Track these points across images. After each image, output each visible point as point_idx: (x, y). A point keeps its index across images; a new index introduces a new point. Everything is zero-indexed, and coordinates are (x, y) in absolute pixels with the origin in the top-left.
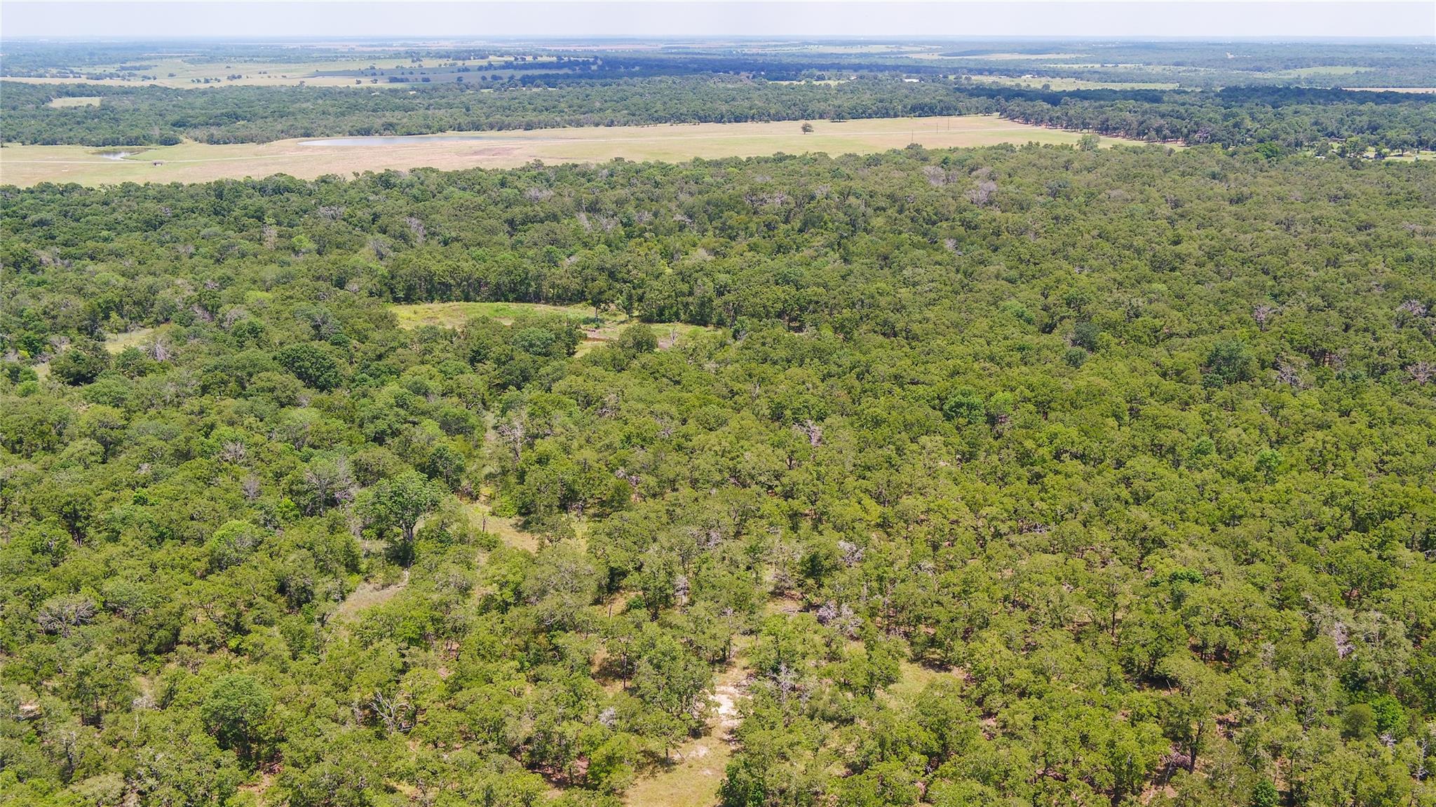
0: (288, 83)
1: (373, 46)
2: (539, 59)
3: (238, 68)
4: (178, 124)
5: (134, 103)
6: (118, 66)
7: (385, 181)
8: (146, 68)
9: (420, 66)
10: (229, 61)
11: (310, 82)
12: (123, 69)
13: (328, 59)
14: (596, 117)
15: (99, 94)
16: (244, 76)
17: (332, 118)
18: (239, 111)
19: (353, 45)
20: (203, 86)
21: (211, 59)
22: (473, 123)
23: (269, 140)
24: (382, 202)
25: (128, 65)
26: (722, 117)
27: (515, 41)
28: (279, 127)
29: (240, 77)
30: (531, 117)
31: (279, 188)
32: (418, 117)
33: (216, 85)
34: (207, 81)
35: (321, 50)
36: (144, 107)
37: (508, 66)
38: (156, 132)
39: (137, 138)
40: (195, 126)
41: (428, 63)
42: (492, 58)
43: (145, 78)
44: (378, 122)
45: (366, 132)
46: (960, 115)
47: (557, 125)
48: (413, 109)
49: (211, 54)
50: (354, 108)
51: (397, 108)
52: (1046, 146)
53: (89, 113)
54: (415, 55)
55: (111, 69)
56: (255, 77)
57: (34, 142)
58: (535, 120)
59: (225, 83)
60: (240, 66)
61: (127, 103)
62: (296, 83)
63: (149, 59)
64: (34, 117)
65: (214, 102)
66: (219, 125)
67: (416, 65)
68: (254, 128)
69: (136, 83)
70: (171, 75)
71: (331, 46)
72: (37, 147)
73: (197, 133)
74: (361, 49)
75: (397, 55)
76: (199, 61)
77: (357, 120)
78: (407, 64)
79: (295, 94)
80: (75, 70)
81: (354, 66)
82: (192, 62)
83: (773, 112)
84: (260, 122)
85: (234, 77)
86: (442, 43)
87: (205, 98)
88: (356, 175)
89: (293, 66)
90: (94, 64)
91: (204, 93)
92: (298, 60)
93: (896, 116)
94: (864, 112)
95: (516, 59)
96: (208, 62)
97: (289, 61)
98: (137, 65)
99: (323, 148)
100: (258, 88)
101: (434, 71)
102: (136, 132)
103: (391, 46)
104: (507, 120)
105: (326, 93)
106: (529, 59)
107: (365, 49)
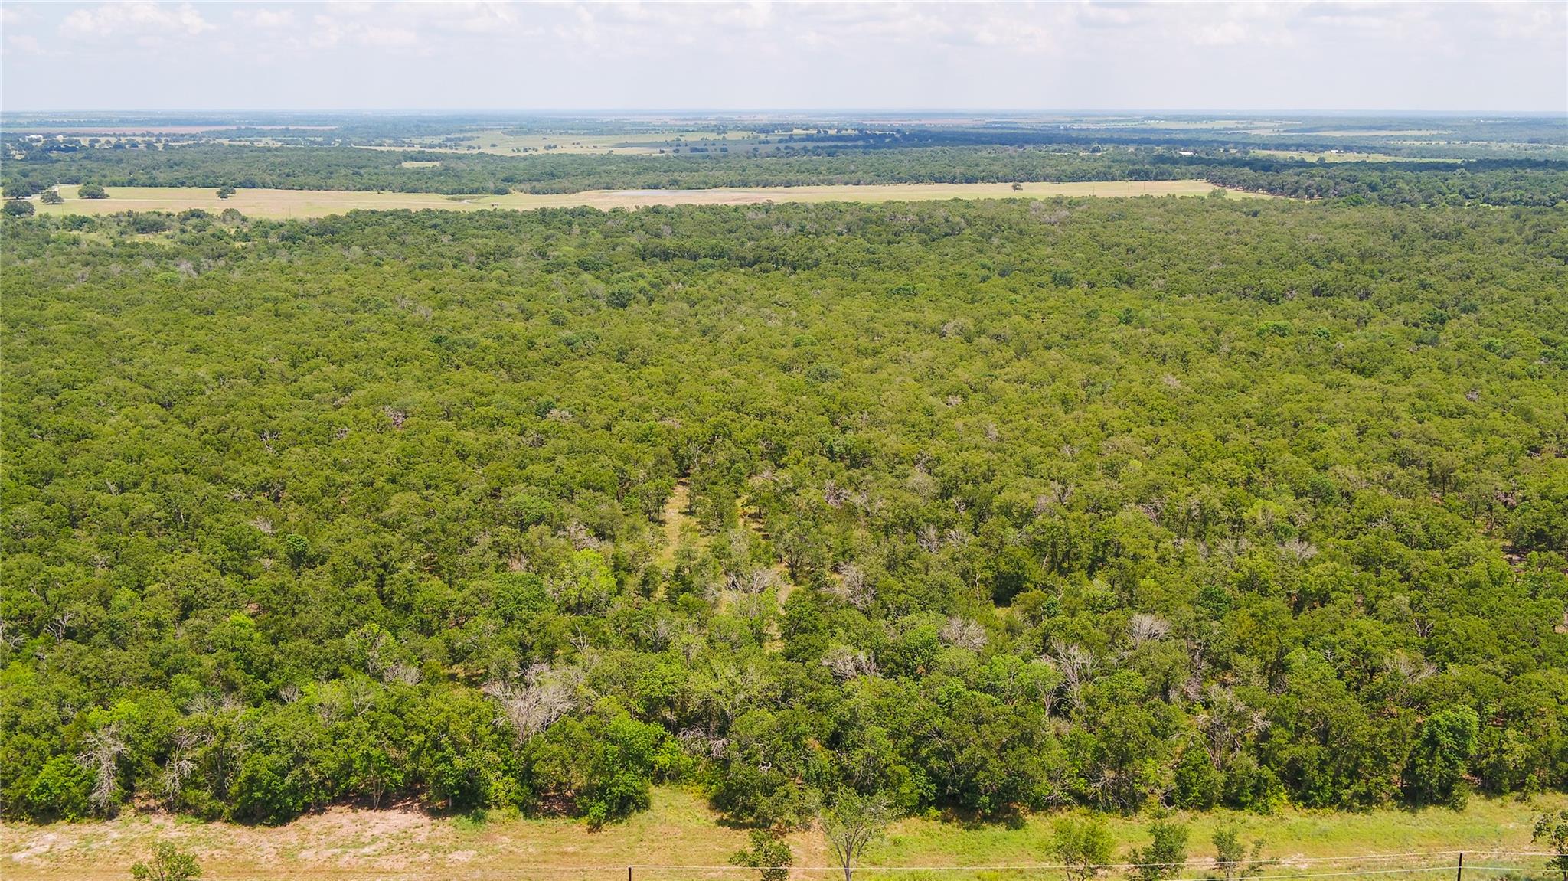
0: (598, 152)
1: (685, 120)
2: (843, 132)
3: (553, 140)
4: (509, 180)
5: (468, 166)
6: (443, 137)
7: (656, 210)
8: (469, 139)
9: (724, 138)
10: (545, 134)
11: (618, 151)
12: (448, 140)
13: (638, 132)
14: (846, 177)
15: (437, 159)
16: (559, 147)
17: (629, 177)
18: (555, 172)
19: (666, 119)
20: (522, 154)
21: (529, 132)
22: (743, 181)
23: (578, 191)
24: (649, 219)
25: (452, 136)
26: (955, 178)
27: (836, 115)
28: (587, 182)
29: (555, 147)
30: (792, 177)
31: (583, 213)
32: (699, 177)
33: (535, 153)
34: (526, 150)
35: (634, 124)
36: (478, 168)
37: (809, 138)
38: (491, 185)
39: (478, 189)
40: (521, 182)
41: (732, 136)
42: (796, 131)
43: (470, 147)
44: (665, 179)
45: (656, 187)
46: (1174, 179)
47: (813, 183)
48: (698, 171)
49: (528, 126)
50: (647, 170)
51: (685, 170)
52: (1182, 198)
53: (435, 173)
54: (720, 129)
55: (437, 141)
56: (568, 147)
57: (402, 191)
58: (794, 179)
59: (541, 151)
60: (556, 138)
61: (463, 166)
62: (605, 151)
63: (472, 131)
64: (392, 174)
65: (534, 166)
66: (539, 181)
67: (720, 137)
68: (566, 183)
69: (461, 151)
70: (494, 146)
71: (646, 119)
72: (403, 194)
73: (522, 186)
74: (674, 122)
75: (705, 129)
76: (518, 133)
77: (650, 178)
78: (712, 137)
79: (603, 160)
80: (407, 140)
81: (661, 139)
82: (511, 133)
83: (1000, 174)
84: (572, 179)
85: (550, 147)
86: (760, 117)
87: (525, 163)
88: (637, 207)
89: (604, 138)
90: (422, 135)
91: (525, 159)
92: (610, 133)
93: (1113, 180)
94: (1084, 176)
95: (819, 132)
96: (526, 134)
97: (601, 134)
98: (461, 136)
99: (618, 197)
100: (572, 155)
101: (736, 143)
102: (476, 185)
103: (705, 120)
104: (771, 178)
105: (629, 159)
106: (832, 132)
107: (678, 123)
